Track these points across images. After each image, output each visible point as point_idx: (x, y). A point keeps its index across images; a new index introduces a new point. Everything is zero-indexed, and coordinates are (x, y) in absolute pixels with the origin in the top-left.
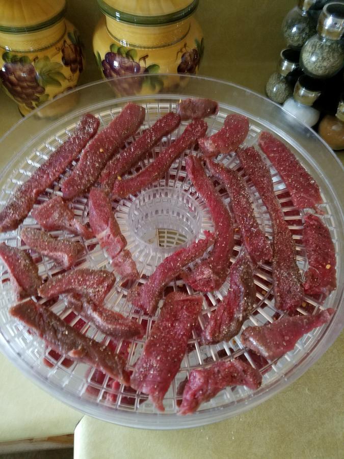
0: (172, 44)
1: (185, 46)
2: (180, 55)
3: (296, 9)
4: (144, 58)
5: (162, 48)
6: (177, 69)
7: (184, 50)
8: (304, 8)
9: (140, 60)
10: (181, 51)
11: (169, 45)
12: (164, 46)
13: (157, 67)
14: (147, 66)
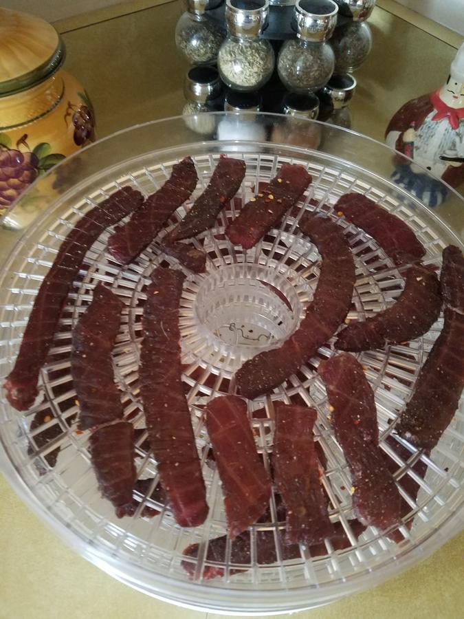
0: (51, 109)
1: (70, 106)
2: (69, 119)
3: (186, 15)
4: (23, 140)
5: (41, 119)
6: (73, 140)
7: (71, 111)
8: (197, 12)
9: (18, 144)
10: (68, 114)
11: (48, 111)
12: (42, 115)
13: (46, 145)
14: (32, 148)
